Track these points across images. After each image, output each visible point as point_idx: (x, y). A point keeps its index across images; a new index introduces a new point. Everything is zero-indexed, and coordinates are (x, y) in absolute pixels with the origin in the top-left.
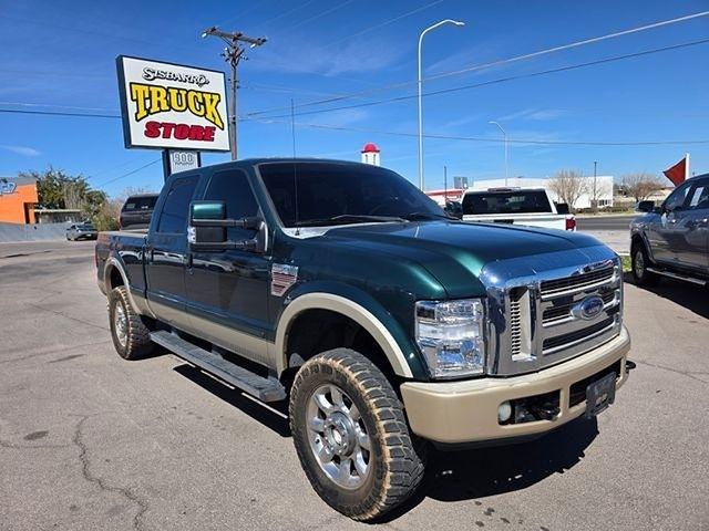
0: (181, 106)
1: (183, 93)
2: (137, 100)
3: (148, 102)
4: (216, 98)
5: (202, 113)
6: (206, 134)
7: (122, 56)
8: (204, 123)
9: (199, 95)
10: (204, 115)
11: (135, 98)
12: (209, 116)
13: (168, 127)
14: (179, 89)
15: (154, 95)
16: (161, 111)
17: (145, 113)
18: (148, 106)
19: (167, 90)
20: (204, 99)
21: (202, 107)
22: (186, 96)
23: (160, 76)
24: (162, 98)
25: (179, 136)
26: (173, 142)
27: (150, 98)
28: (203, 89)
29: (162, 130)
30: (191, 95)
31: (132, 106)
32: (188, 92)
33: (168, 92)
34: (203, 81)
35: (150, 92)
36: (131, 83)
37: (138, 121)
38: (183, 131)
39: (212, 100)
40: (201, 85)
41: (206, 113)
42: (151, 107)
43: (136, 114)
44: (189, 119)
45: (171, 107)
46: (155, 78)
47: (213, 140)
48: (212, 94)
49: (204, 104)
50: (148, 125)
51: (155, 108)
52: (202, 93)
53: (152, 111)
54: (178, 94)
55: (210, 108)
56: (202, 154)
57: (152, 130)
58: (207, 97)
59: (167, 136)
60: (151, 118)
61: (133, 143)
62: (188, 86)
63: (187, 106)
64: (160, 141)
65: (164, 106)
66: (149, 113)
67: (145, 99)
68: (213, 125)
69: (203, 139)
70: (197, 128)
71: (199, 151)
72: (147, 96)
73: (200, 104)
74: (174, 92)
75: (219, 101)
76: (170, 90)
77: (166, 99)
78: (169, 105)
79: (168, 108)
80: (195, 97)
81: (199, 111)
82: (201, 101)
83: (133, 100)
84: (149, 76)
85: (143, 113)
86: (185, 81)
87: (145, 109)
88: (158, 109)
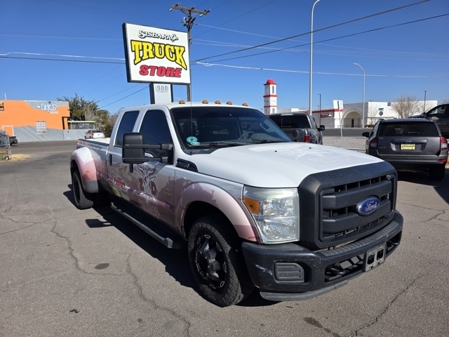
0: (161, 55)
1: (163, 46)
2: (135, 51)
3: (141, 52)
4: (182, 49)
5: (174, 59)
6: (175, 73)
8: (174, 66)
9: (172, 48)
10: (175, 61)
11: (133, 49)
12: (178, 61)
13: (153, 68)
14: (160, 44)
15: (145, 48)
16: (149, 58)
17: (140, 60)
18: (141, 55)
19: (153, 44)
20: (175, 50)
21: (174, 55)
22: (164, 48)
23: (148, 35)
24: (150, 50)
25: (160, 74)
26: (156, 78)
27: (143, 50)
28: (175, 43)
29: (149, 70)
30: (167, 47)
31: (131, 55)
32: (165, 45)
33: (153, 46)
34: (174, 38)
35: (143, 46)
36: (131, 41)
37: (135, 65)
38: (163, 71)
39: (180, 51)
40: (173, 41)
41: (176, 59)
42: (143, 56)
43: (134, 60)
44: (166, 63)
45: (155, 56)
46: (145, 37)
47: (180, 76)
48: (180, 46)
49: (175, 53)
50: (142, 67)
51: (145, 57)
52: (174, 46)
53: (144, 58)
54: (160, 47)
55: (179, 56)
56: (173, 86)
57: (144, 70)
58: (177, 49)
59: (152, 74)
60: (143, 63)
61: (133, 78)
62: (165, 42)
63: (165, 55)
64: (148, 78)
65: (151, 55)
66: (142, 59)
67: (140, 50)
68: (180, 67)
69: (174, 76)
70: (171, 69)
71: (172, 84)
72: (141, 48)
73: (173, 53)
74: (157, 46)
75: (184, 51)
76: (155, 45)
77: (152, 50)
78: (154, 54)
79: (153, 56)
80: (170, 48)
81: (172, 58)
82: (173, 51)
83: (133, 51)
84: (142, 35)
85: (138, 59)
86: (164, 39)
87: (140, 57)
88: (147, 57)
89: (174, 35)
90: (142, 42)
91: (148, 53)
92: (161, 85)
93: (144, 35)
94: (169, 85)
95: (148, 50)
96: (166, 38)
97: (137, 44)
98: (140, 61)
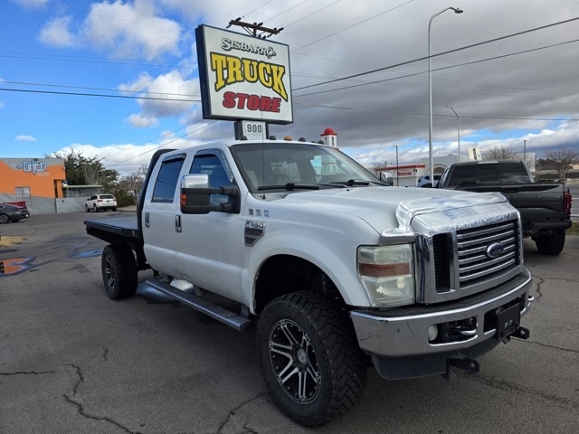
1: (255, 64)
2: (216, 70)
3: (225, 71)
4: (281, 70)
5: (270, 84)
6: (273, 105)
7: (203, 25)
8: (272, 94)
9: (268, 67)
10: (272, 87)
11: (214, 68)
12: (276, 87)
13: (242, 97)
14: (251, 60)
15: (231, 65)
16: (236, 81)
17: (223, 83)
18: (225, 77)
19: (241, 61)
20: (271, 70)
21: (270, 78)
22: (257, 67)
23: (236, 46)
24: (237, 69)
25: (251, 107)
26: (245, 113)
27: (227, 68)
28: (272, 60)
29: (237, 100)
30: (262, 66)
31: (211, 76)
32: (259, 63)
33: (242, 64)
34: (271, 53)
35: (227, 62)
36: (211, 53)
37: (217, 90)
38: (255, 102)
39: (278, 72)
40: (269, 57)
41: (273, 84)
42: (228, 78)
43: (216, 84)
44: (260, 90)
45: (245, 78)
46: (231, 48)
47: (278, 111)
48: (278, 66)
49: (271, 75)
50: (226, 94)
51: (231, 79)
52: (271, 64)
53: (229, 81)
54: (251, 65)
55: (277, 80)
56: (269, 125)
57: (229, 100)
58: (275, 68)
59: (241, 107)
60: (228, 89)
61: (214, 112)
62: (258, 57)
63: (258, 77)
64: (235, 112)
65: (239, 77)
66: (226, 83)
67: (223, 69)
68: (279, 97)
69: (271, 110)
70: (266, 99)
71: (268, 122)
72: (225, 66)
73: (269, 75)
74: (247, 63)
75: (284, 73)
76: (244, 61)
77: (240, 69)
78: (243, 76)
79: (242, 79)
80: (265, 68)
81: (268, 82)
82: (269, 72)
83: (213, 70)
84: (226, 46)
85: (221, 83)
86: (256, 53)
87: (223, 79)
88: (234, 80)
89: (271, 49)
90: (227, 56)
91: (235, 73)
92: (252, 123)
93: (229, 46)
94: (264, 124)
95: (234, 69)
96: (259, 51)
97: (220, 59)
98: (224, 86)
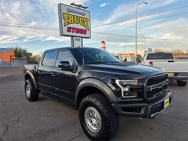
0: (77, 22)
1: (78, 17)
2: (65, 19)
3: (68, 20)
4: (87, 20)
5: (83, 25)
7: (60, 4)
8: (84, 28)
10: (84, 26)
11: (64, 18)
12: (85, 26)
13: (74, 28)
14: (77, 16)
15: (70, 18)
16: (72, 23)
19: (74, 16)
20: (84, 20)
21: (83, 23)
22: (79, 18)
23: (72, 11)
24: (72, 19)
25: (77, 32)
26: (75, 34)
27: (69, 19)
28: (84, 17)
29: (72, 30)
31: (63, 21)
32: (80, 17)
33: (74, 17)
34: (84, 14)
35: (69, 17)
36: (63, 13)
37: (65, 26)
39: (86, 21)
40: (83, 15)
41: (84, 25)
42: (69, 22)
43: (65, 24)
44: (80, 27)
45: (75, 22)
46: (70, 12)
47: (86, 34)
48: (86, 19)
49: (84, 22)
50: (68, 28)
51: (70, 22)
52: (83, 18)
53: (69, 23)
54: (77, 18)
55: (86, 23)
57: (69, 30)
59: (73, 32)
60: (69, 26)
61: (64, 33)
62: (79, 15)
63: (79, 22)
64: (71, 34)
65: (73, 22)
66: (68, 24)
67: (67, 19)
68: (86, 29)
69: (83, 33)
70: (82, 30)
72: (68, 18)
73: (83, 22)
74: (76, 17)
75: (88, 21)
76: (75, 16)
77: (73, 19)
78: (74, 21)
79: (74, 22)
80: (81, 19)
81: (83, 24)
82: (83, 21)
83: (64, 19)
84: (68, 11)
85: (67, 24)
86: (79, 14)
87: (67, 22)
88: (71, 23)
90: (69, 14)
92: (77, 38)
94: (81, 38)
98: (68, 25)
